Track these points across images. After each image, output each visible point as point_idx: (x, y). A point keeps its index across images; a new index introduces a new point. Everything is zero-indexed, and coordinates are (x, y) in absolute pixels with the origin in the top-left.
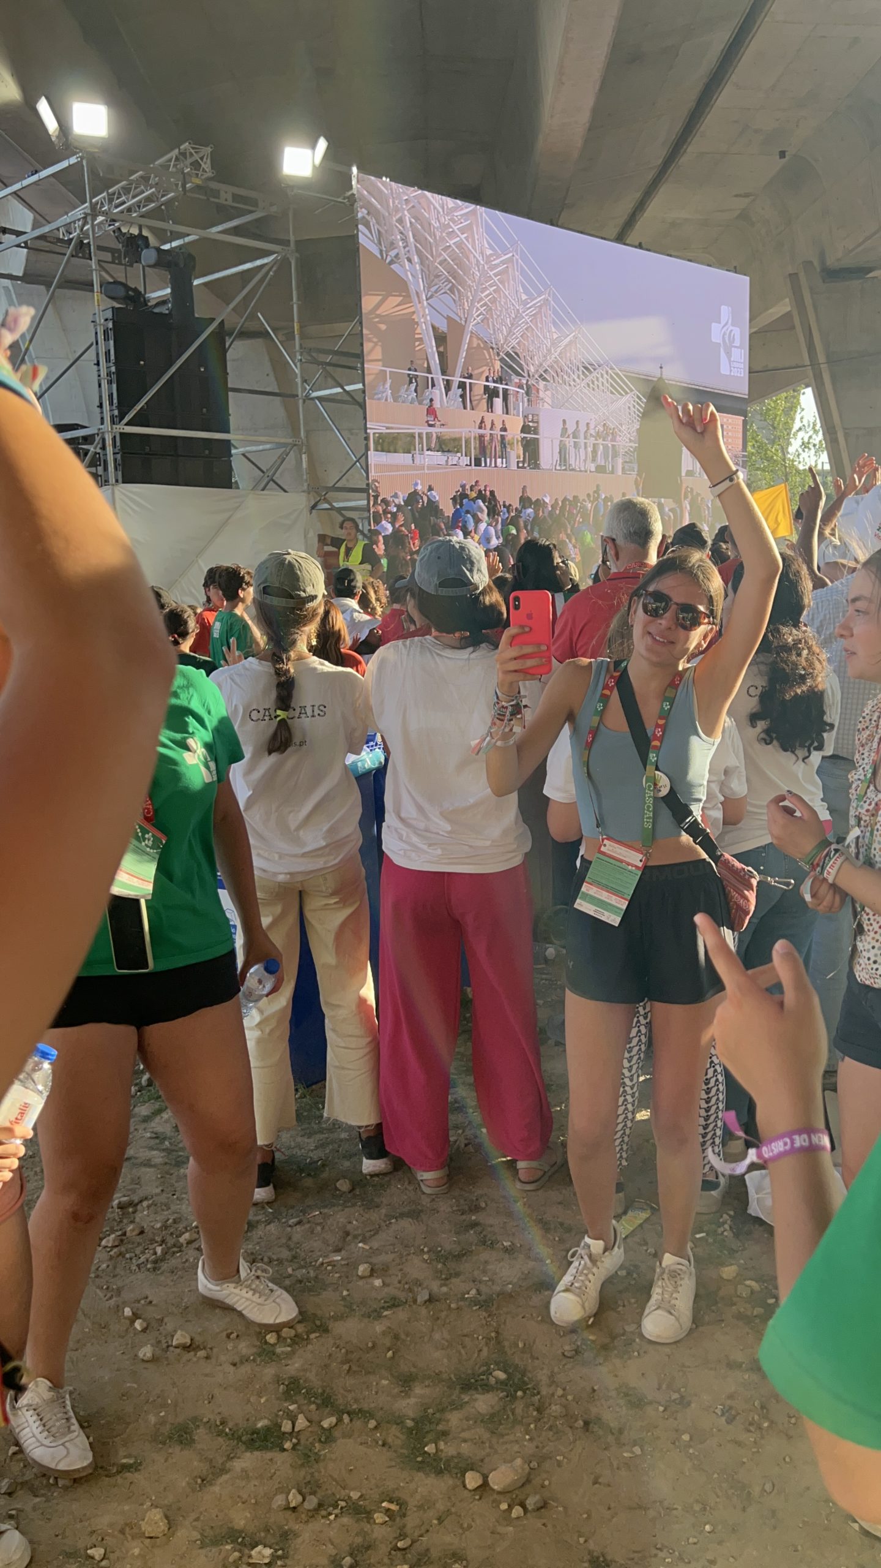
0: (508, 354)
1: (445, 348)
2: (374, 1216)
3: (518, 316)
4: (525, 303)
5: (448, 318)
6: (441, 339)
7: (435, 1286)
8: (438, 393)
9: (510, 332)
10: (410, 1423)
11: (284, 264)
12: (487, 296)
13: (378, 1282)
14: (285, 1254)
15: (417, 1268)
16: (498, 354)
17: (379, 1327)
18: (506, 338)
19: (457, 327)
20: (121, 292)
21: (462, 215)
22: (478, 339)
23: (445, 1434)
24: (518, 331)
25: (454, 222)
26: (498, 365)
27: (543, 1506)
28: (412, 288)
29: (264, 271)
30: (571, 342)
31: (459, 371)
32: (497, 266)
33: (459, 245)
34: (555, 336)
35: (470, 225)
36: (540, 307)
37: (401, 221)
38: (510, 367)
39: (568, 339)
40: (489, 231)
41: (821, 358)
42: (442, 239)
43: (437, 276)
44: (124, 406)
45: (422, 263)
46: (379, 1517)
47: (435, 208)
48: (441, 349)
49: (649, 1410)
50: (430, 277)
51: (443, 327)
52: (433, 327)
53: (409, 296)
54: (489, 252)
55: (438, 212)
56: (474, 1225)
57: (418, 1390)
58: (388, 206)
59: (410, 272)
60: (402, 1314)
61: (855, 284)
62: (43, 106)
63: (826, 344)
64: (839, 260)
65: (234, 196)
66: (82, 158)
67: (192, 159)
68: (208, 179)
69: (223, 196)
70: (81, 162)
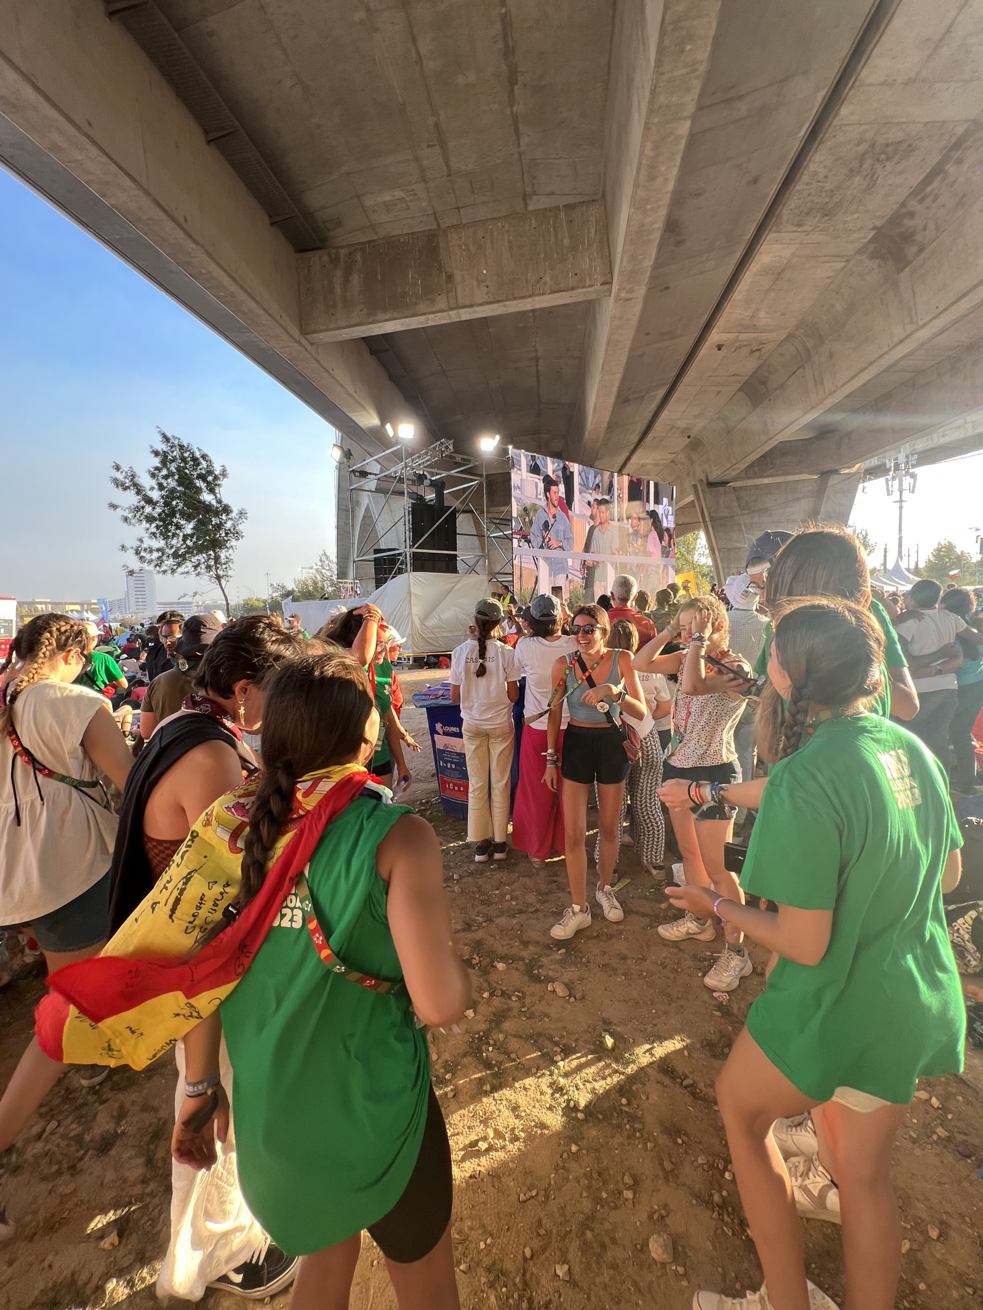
2: (514, 876)
7: (538, 906)
10: (527, 961)
11: (481, 484)
13: (514, 903)
14: (475, 889)
15: (531, 898)
17: (514, 922)
20: (415, 496)
23: (541, 967)
27: (583, 998)
29: (472, 487)
41: (708, 519)
44: (415, 540)
46: (514, 998)
49: (629, 962)
56: (555, 882)
57: (532, 948)
60: (524, 916)
61: (722, 489)
62: (388, 427)
63: (709, 514)
64: (713, 479)
65: (461, 459)
66: (402, 446)
67: (445, 445)
68: (452, 452)
69: (457, 458)
70: (402, 448)
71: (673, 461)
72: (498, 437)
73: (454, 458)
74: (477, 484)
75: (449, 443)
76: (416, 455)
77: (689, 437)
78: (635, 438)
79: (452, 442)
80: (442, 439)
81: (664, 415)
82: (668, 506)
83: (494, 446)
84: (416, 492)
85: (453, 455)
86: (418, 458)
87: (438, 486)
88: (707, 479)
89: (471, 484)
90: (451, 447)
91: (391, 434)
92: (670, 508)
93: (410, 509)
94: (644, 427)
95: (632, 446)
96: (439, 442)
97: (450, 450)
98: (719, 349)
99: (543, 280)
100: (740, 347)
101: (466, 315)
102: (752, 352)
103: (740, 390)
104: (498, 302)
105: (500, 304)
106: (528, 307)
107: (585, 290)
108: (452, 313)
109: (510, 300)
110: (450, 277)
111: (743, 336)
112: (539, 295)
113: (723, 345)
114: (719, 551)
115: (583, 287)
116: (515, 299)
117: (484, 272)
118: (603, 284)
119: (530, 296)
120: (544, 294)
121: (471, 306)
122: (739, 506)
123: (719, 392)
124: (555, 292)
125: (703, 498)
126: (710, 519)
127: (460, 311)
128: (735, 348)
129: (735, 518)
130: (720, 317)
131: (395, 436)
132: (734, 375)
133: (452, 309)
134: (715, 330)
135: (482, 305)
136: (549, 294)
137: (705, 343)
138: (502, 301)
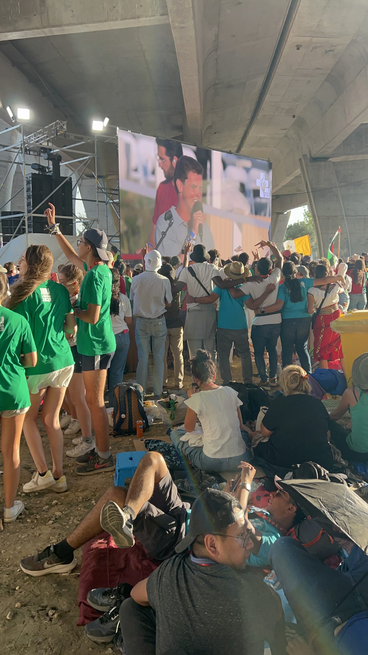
11: (94, 158)
20: (37, 167)
41: (310, 191)
44: (32, 206)
62: (8, 109)
63: (311, 185)
64: (315, 154)
65: (75, 137)
66: (21, 126)
67: (60, 125)
68: (66, 131)
69: (71, 136)
70: (20, 127)
71: (286, 136)
72: (107, 120)
73: (69, 136)
74: (90, 158)
75: (63, 123)
76: (33, 134)
77: (294, 116)
78: (248, 115)
79: (65, 122)
80: (57, 120)
81: (268, 98)
82: (265, 180)
83: (104, 127)
84: (39, 163)
85: (67, 133)
86: (35, 136)
87: (55, 159)
88: (310, 155)
89: (85, 158)
90: (65, 127)
91: (11, 115)
92: (267, 182)
93: (31, 179)
94: (253, 107)
95: (247, 122)
96: (55, 122)
97: (64, 129)
98: (298, 49)
99: (116, 9)
100: (315, 48)
101: (56, 32)
102: (327, 52)
103: (326, 80)
104: (81, 24)
105: (83, 25)
106: (107, 28)
107: (148, 18)
108: (46, 30)
109: (91, 23)
110: (43, 1)
111: (315, 40)
112: (112, 20)
113: (301, 46)
114: (319, 219)
115: (146, 17)
116: (94, 22)
118: (161, 15)
119: (106, 21)
120: (116, 20)
121: (60, 26)
122: (338, 178)
123: (309, 82)
124: (125, 19)
125: (307, 173)
126: (312, 190)
127: (51, 29)
128: (311, 48)
129: (333, 190)
130: (292, 25)
131: (15, 117)
132: (317, 69)
133: (44, 28)
134: (291, 34)
135: (68, 25)
136: (120, 20)
137: (286, 44)
138: (85, 23)
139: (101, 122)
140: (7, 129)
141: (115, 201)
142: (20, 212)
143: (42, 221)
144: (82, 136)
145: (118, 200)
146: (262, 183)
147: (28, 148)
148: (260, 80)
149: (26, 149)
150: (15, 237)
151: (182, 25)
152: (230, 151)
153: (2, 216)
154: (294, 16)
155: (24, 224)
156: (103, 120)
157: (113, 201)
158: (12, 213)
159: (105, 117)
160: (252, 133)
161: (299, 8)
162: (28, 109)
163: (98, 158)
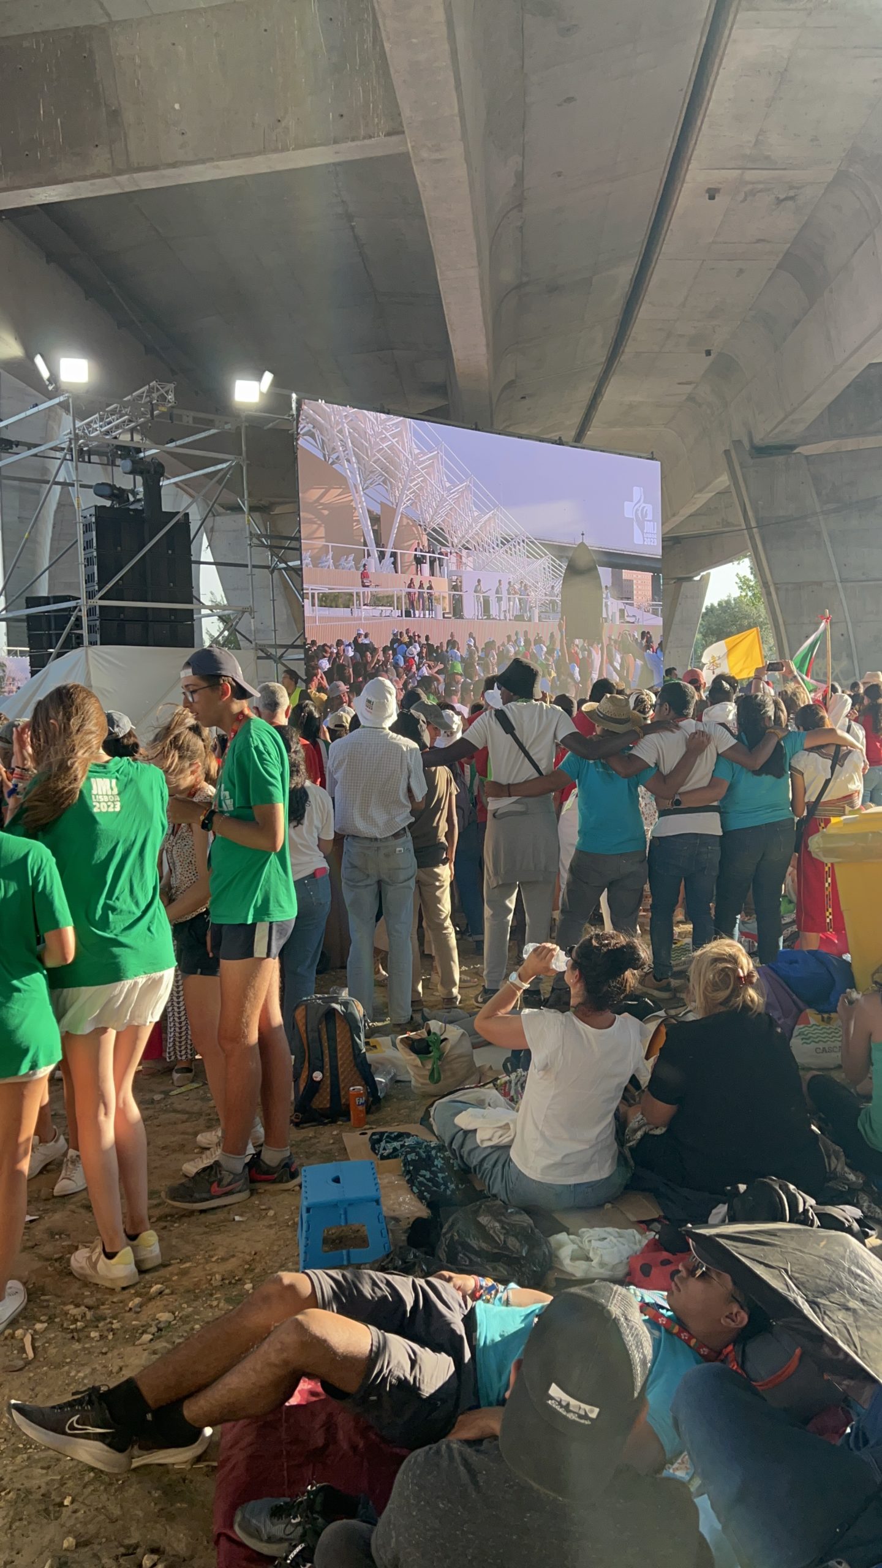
0: (434, 530)
1: (379, 527)
3: (443, 500)
4: (449, 489)
5: (382, 504)
6: (375, 520)
8: (373, 563)
9: (436, 512)
11: (237, 467)
12: (415, 486)
16: (425, 530)
18: (433, 518)
19: (390, 511)
20: (107, 491)
21: (393, 425)
22: (407, 518)
24: (443, 512)
25: (386, 430)
26: (425, 538)
28: (351, 482)
29: (220, 475)
30: (490, 518)
31: (391, 544)
32: (424, 462)
33: (391, 447)
34: (476, 514)
35: (401, 431)
36: (462, 492)
37: (341, 431)
38: (436, 539)
39: (488, 516)
40: (416, 434)
42: (377, 444)
43: (372, 472)
45: (359, 462)
47: (370, 420)
48: (376, 527)
50: (366, 472)
51: (377, 510)
52: (369, 511)
53: (348, 487)
54: (417, 451)
55: (373, 423)
58: (330, 420)
59: (348, 470)
61: (781, 459)
62: (39, 361)
63: (756, 511)
64: (762, 439)
65: (194, 418)
66: (68, 397)
67: (159, 393)
68: (172, 407)
69: (185, 419)
70: (68, 400)
71: (691, 398)
72: (268, 377)
73: (180, 417)
74: (230, 467)
75: (166, 389)
76: (97, 415)
77: (708, 353)
78: (600, 355)
79: (172, 386)
80: (152, 381)
81: (644, 312)
82: (644, 502)
83: (261, 393)
84: (110, 482)
85: (176, 411)
86: (101, 420)
87: (149, 472)
88: (751, 440)
89: (219, 467)
90: (171, 397)
91: (45, 374)
92: (649, 508)
93: (93, 519)
94: (612, 334)
95: (599, 370)
96: (147, 387)
97: (169, 402)
98: (712, 198)
99: (283, 124)
100: (753, 193)
101: (147, 181)
102: (779, 201)
103: (779, 266)
104: (204, 161)
105: (208, 164)
106: (264, 169)
107: (359, 143)
108: (123, 179)
109: (226, 158)
110: (115, 115)
111: (750, 175)
112: (275, 150)
113: (717, 190)
114: (777, 590)
115: (353, 140)
117: (177, 106)
118: (388, 134)
119: (259, 153)
120: (285, 149)
121: (154, 168)
122: (819, 494)
123: (741, 271)
124: (305, 147)
125: (745, 481)
126: (757, 522)
127: (135, 175)
128: (742, 195)
129: (809, 520)
130: (696, 143)
131: (54, 378)
132: (759, 241)
133: (120, 173)
134: (694, 165)
135: (174, 165)
136: (293, 149)
137: (682, 186)
138: (211, 160)
139: (255, 384)
140: (37, 405)
141: (290, 564)
142: (70, 596)
143: (122, 616)
144: (210, 416)
145: (298, 562)
146: (637, 510)
147: (85, 449)
148: (626, 272)
149: (82, 449)
150: (59, 655)
151: (437, 156)
152: (560, 438)
153: (28, 607)
154: (699, 123)
155: (78, 623)
156: (259, 378)
157: (286, 564)
158: (52, 601)
159: (264, 371)
160: (611, 393)
161: (711, 104)
162: (84, 357)
163: (248, 465)
